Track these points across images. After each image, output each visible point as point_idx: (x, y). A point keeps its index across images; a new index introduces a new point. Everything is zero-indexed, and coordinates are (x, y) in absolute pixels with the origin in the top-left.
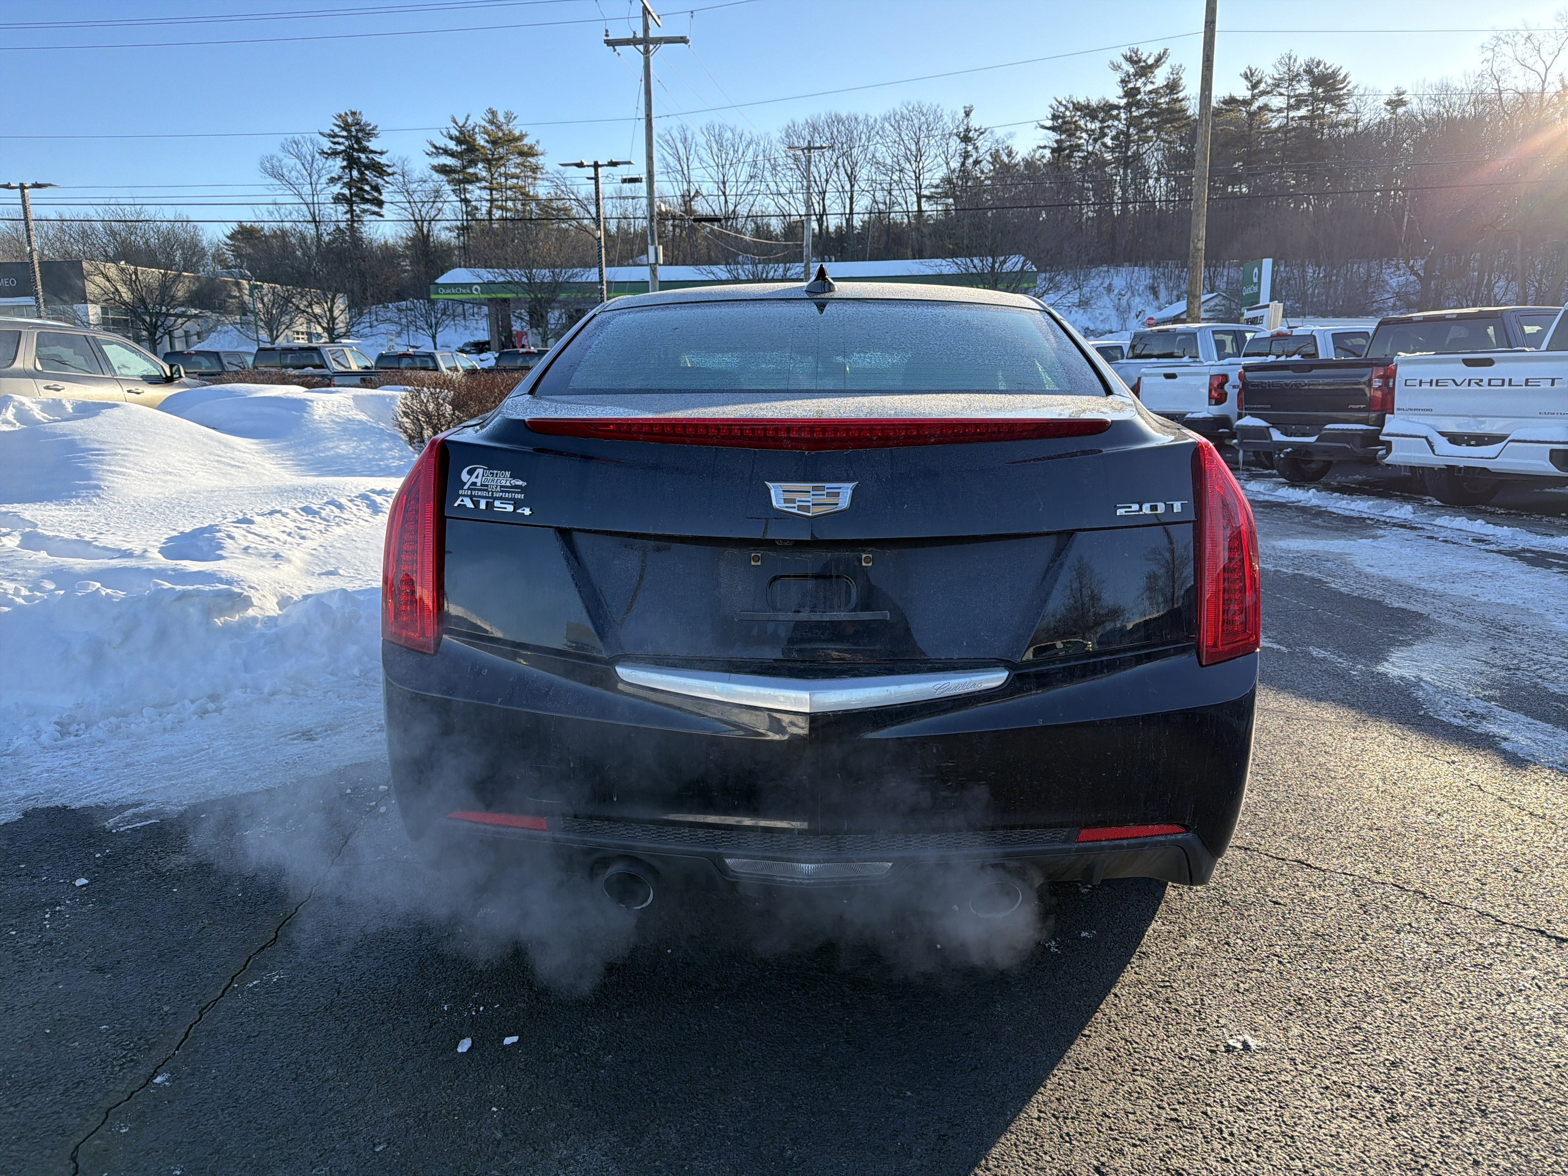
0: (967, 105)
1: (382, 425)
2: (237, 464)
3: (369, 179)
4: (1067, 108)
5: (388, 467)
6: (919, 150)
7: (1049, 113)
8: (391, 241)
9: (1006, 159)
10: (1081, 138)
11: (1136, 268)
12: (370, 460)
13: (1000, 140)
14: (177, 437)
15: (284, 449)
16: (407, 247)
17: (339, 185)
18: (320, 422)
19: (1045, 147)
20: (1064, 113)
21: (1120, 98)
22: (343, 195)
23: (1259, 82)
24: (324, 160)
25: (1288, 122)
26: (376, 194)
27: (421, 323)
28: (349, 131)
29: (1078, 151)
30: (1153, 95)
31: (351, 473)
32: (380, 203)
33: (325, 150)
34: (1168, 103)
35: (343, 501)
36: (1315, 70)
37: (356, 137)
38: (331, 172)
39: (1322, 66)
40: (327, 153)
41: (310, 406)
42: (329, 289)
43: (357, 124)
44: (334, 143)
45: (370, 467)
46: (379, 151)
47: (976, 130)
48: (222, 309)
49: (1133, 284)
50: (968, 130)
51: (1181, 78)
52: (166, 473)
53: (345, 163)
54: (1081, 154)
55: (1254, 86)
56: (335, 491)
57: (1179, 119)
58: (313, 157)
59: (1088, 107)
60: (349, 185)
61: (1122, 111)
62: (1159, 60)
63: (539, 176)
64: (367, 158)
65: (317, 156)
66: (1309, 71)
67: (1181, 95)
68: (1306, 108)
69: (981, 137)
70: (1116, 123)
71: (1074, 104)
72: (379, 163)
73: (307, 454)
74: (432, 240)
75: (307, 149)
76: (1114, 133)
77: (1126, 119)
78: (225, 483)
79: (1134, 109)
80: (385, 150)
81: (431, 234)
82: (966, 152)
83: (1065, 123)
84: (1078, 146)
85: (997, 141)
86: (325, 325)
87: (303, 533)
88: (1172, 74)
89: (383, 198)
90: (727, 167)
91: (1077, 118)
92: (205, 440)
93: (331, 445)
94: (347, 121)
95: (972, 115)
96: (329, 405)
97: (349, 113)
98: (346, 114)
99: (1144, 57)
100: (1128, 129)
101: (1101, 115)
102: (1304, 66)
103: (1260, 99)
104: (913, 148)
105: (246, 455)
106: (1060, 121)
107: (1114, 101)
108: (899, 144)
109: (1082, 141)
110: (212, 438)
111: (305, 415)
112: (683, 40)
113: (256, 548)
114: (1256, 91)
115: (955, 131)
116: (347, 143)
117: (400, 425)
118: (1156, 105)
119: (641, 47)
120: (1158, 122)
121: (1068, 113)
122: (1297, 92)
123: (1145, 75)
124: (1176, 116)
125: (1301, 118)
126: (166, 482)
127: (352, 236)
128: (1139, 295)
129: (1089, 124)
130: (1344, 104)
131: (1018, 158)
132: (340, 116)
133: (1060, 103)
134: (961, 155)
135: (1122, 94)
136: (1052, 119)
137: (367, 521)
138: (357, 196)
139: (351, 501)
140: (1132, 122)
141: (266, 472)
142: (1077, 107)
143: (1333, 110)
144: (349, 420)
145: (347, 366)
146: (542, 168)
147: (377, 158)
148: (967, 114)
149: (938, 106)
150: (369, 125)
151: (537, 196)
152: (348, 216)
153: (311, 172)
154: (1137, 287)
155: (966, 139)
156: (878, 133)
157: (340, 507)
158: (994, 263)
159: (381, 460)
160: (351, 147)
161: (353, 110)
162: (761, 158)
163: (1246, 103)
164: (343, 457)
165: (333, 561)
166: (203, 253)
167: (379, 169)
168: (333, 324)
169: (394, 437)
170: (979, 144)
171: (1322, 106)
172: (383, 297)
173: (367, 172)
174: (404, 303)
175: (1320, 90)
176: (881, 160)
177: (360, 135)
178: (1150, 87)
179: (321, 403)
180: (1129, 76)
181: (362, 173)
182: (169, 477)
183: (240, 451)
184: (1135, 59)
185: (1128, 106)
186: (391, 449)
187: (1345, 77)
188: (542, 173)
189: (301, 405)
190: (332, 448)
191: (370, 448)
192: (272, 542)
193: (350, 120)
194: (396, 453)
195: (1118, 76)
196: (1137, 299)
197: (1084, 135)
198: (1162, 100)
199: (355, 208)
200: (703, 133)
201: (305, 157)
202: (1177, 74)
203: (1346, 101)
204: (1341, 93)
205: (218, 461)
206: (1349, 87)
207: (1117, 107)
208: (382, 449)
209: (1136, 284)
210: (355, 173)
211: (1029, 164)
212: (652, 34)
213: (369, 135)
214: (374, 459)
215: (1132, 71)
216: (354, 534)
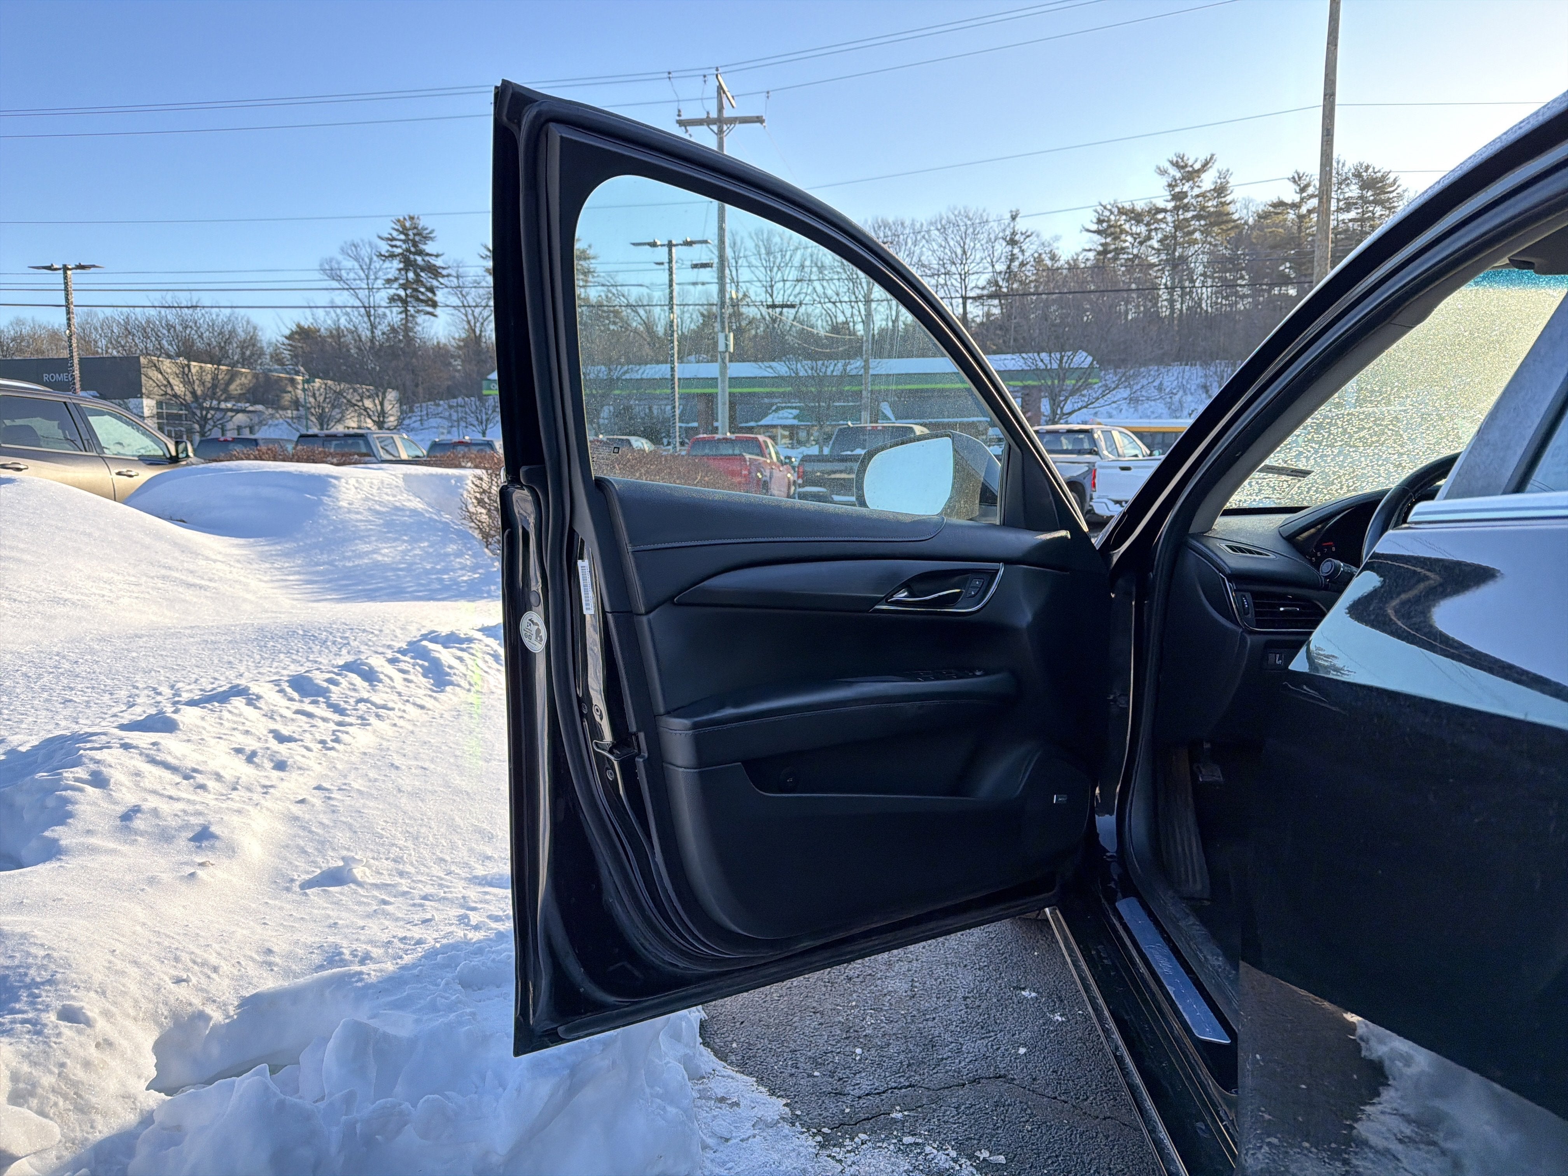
0: (1014, 209)
1: (447, 517)
2: (198, 581)
3: (424, 281)
4: (1112, 213)
5: (455, 582)
6: (964, 252)
7: (1094, 217)
8: (443, 341)
9: (1049, 263)
10: (1125, 241)
11: (1187, 368)
12: (427, 572)
13: (1046, 244)
14: (97, 534)
15: (287, 555)
16: (459, 348)
17: (396, 285)
18: (349, 511)
19: (1090, 250)
20: (1108, 217)
21: (1167, 201)
22: (399, 296)
23: (1307, 186)
24: (381, 262)
25: (1338, 225)
26: (430, 295)
27: (472, 419)
28: (407, 235)
29: (1124, 254)
30: (1200, 199)
31: (397, 593)
32: (434, 305)
33: (383, 253)
34: (1216, 206)
35: (378, 663)
36: (1364, 174)
37: (414, 241)
38: (388, 273)
39: (1371, 170)
40: (384, 256)
41: (334, 486)
42: (382, 385)
43: (415, 228)
44: (392, 246)
45: (429, 584)
46: (435, 253)
47: (1022, 234)
48: (275, 404)
49: (1185, 383)
50: (1014, 233)
51: (1228, 182)
52: (57, 601)
53: (401, 266)
54: (1125, 256)
55: (1303, 190)
56: (363, 636)
57: (1227, 222)
58: (371, 260)
59: (1133, 211)
60: (404, 287)
61: (1169, 213)
62: (1205, 165)
63: (590, 278)
64: (423, 260)
65: (375, 258)
66: (1358, 175)
67: (1229, 199)
68: (1356, 211)
69: (1027, 240)
70: (1163, 226)
71: (1119, 209)
72: (435, 266)
73: (324, 564)
74: (484, 340)
75: (365, 252)
76: (1160, 236)
77: (1174, 222)
78: (167, 618)
79: (1180, 212)
80: (440, 253)
81: (483, 334)
82: (1012, 255)
83: (1110, 226)
84: (1123, 248)
85: (1043, 244)
86: (376, 419)
87: (283, 749)
88: (1219, 178)
89: (436, 298)
90: (775, 269)
91: (1122, 222)
92: (148, 540)
93: (366, 548)
94: (405, 226)
95: (1018, 219)
96: (366, 486)
97: (407, 218)
98: (405, 219)
99: (1190, 163)
100: (1176, 231)
101: (1147, 219)
102: (1353, 171)
103: (1309, 202)
104: (959, 251)
105: (219, 565)
106: (1105, 225)
107: (1161, 204)
108: (945, 248)
109: (1127, 244)
110: (158, 536)
111: (325, 499)
112: (759, 120)
113: (155, 812)
114: (1304, 194)
115: (1001, 235)
116: (404, 246)
117: (471, 517)
118: (1203, 208)
119: (715, 128)
120: (1206, 225)
121: (1112, 217)
122: (1347, 195)
123: (1193, 179)
124: (1225, 218)
125: (1350, 220)
126: (52, 618)
127: (406, 336)
128: (1192, 394)
129: (1134, 228)
130: (1394, 207)
131: (1062, 262)
132: (399, 221)
133: (1105, 208)
134: (1007, 258)
135: (1169, 198)
136: (1097, 223)
137: (422, 707)
138: (412, 296)
139: (392, 661)
140: (1178, 226)
141: (249, 596)
142: (1122, 212)
143: (1383, 213)
144: (397, 509)
145: (397, 455)
146: (594, 272)
147: (432, 260)
148: (1014, 218)
149: (984, 211)
150: (426, 229)
151: (588, 298)
152: (403, 316)
153: (369, 273)
154: (1189, 386)
155: (1012, 242)
156: (924, 237)
157: (370, 676)
158: (1062, 357)
159: (445, 571)
160: (408, 250)
161: (412, 215)
162: (808, 263)
163: (1295, 206)
164: (385, 567)
165: (342, 837)
166: (262, 354)
167: (435, 272)
168: (384, 417)
169: (463, 536)
170: (1024, 247)
171: (1371, 209)
172: (433, 395)
173: (422, 274)
174: (455, 400)
175: (1370, 193)
176: (926, 263)
177: (417, 238)
178: (1196, 191)
179: (352, 481)
180: (1176, 180)
181: (417, 275)
182: (61, 610)
183: (207, 558)
184: (1182, 164)
185: (1176, 208)
186: (459, 554)
187: (1395, 181)
188: (593, 277)
189: (322, 484)
190: (367, 553)
191: (427, 552)
192: (202, 787)
193: (408, 224)
194: (467, 560)
195: (1164, 181)
196: (1189, 398)
197: (1129, 238)
198: (1210, 204)
199: (409, 308)
200: (752, 238)
201: (363, 260)
202: (1225, 178)
203: (1396, 204)
204: (1391, 196)
205: (164, 578)
206: (1399, 190)
207: (1165, 211)
208: (447, 555)
209: (1188, 383)
210: (411, 275)
211: (1073, 267)
212: (728, 113)
213: (426, 238)
214: (433, 571)
215: (1178, 175)
216: (394, 746)
